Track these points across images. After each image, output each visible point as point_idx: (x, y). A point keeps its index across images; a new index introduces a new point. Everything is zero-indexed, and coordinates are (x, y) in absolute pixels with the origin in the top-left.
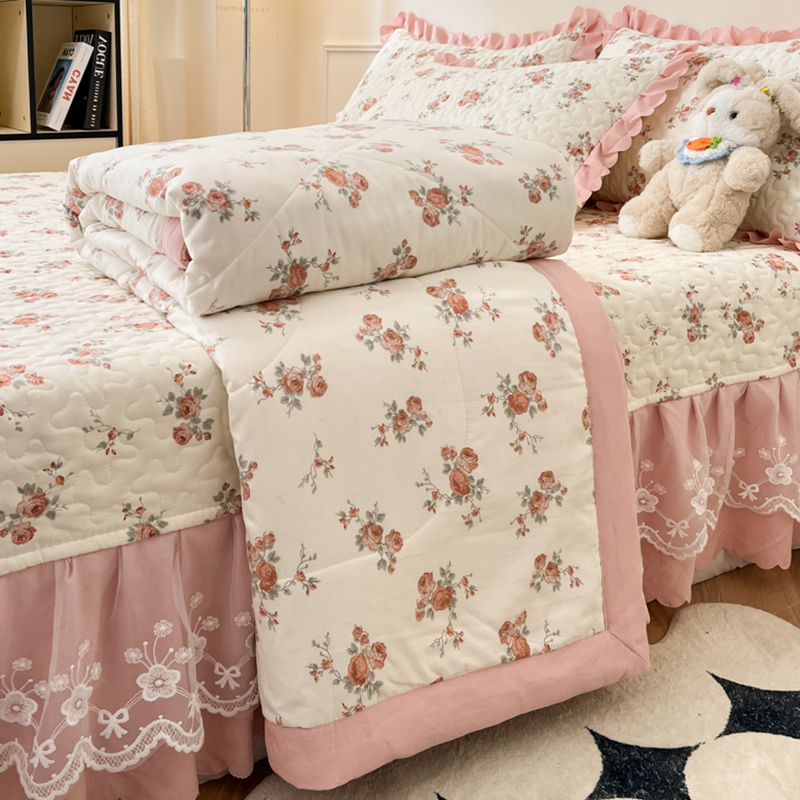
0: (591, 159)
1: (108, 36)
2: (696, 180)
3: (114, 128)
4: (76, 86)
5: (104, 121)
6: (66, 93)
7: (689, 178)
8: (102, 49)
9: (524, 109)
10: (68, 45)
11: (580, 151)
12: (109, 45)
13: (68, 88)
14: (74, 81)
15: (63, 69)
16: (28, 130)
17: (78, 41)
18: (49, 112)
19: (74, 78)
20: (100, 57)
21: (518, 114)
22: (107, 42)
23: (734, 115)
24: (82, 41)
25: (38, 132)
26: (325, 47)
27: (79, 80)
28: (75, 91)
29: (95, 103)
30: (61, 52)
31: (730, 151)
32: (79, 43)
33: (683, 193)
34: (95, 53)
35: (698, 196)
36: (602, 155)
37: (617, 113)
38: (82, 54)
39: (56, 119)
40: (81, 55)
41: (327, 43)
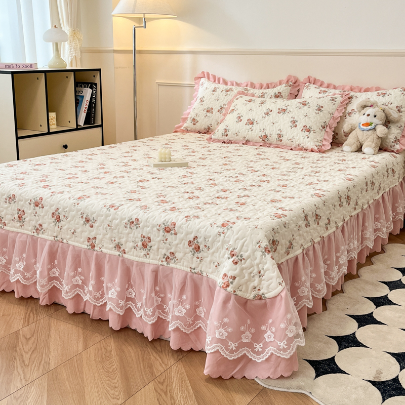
0: (328, 129)
1: (96, 84)
2: (368, 135)
3: (99, 123)
6: (84, 110)
7: (365, 135)
8: (94, 90)
9: (305, 115)
11: (324, 127)
13: (85, 108)
14: (87, 105)
19: (87, 103)
20: (94, 94)
21: (303, 116)
22: (96, 87)
23: (375, 116)
26: (157, 83)
28: (87, 109)
29: (93, 113)
31: (375, 126)
32: (86, 88)
33: (364, 139)
34: (93, 92)
35: (369, 140)
36: (330, 128)
37: (332, 115)
40: (87, 93)
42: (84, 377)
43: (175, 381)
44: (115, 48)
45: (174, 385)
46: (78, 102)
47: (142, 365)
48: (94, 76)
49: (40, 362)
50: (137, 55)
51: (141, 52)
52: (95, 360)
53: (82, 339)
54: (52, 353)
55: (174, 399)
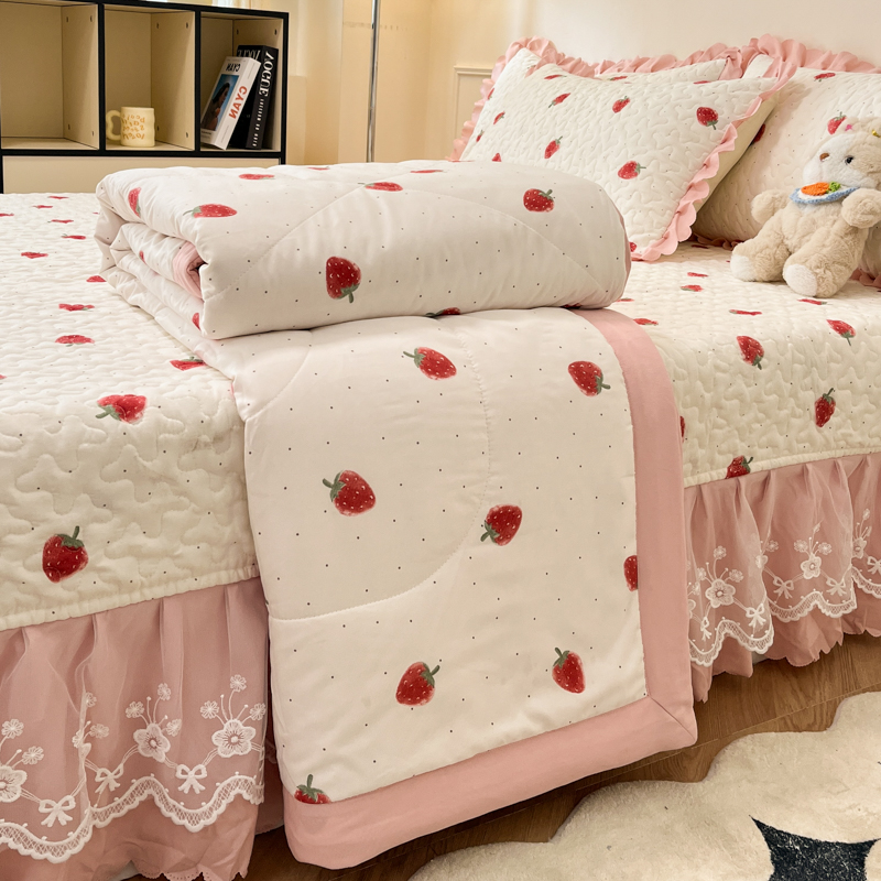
1: (275, 52)
3: (277, 148)
4: (243, 103)
5: (266, 141)
6: (232, 111)
8: (268, 66)
10: (234, 60)
12: (275, 62)
13: (234, 105)
14: (240, 98)
15: (228, 85)
16: (191, 147)
17: (242, 56)
18: (214, 129)
19: (241, 95)
20: (266, 74)
22: (274, 58)
23: (850, 160)
24: (247, 56)
25: (202, 151)
27: (245, 97)
28: (241, 108)
29: (258, 122)
30: (225, 66)
32: (245, 58)
34: (262, 69)
38: (248, 69)
39: (222, 137)
40: (248, 71)
48: (276, 33)
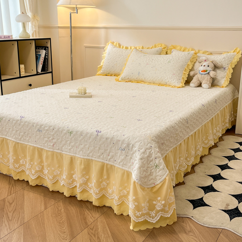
3: (50, 71)
7: (203, 77)
8: (47, 51)
13: (41, 61)
23: (208, 66)
26: (84, 46)
27: (43, 59)
29: (46, 65)
32: (42, 50)
40: (43, 53)
41: (84, 45)
42: (46, 226)
43: (100, 228)
44: (59, 25)
45: (99, 230)
46: (37, 58)
47: (80, 218)
48: (47, 43)
49: (19, 218)
50: (72, 29)
51: (74, 28)
52: (51, 216)
53: (43, 203)
54: (25, 212)
55: (99, 239)
